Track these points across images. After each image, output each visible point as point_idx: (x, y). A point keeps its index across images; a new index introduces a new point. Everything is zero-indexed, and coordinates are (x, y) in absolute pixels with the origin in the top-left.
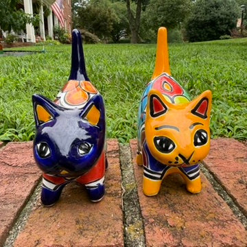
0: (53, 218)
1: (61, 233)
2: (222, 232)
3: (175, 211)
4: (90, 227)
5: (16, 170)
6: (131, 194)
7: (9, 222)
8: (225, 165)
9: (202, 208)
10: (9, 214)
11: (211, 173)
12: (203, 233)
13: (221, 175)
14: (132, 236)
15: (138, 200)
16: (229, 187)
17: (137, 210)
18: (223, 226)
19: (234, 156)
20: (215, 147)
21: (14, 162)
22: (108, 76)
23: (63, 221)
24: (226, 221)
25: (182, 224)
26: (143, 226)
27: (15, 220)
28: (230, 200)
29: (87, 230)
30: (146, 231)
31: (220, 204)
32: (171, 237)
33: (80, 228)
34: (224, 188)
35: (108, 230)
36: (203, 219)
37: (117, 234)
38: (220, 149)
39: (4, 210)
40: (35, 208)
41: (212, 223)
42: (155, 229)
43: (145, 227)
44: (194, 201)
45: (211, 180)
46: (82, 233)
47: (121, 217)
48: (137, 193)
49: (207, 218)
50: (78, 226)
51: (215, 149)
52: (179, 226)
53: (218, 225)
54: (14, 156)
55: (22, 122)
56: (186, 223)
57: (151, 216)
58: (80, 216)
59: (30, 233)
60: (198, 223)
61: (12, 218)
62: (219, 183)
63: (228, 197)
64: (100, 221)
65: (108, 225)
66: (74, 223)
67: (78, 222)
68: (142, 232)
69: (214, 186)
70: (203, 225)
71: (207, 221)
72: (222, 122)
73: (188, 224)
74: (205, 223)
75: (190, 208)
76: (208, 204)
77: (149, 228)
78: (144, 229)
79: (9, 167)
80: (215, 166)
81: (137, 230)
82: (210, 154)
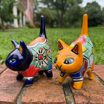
0: (35, 92)
1: (40, 98)
3: (86, 91)
4: (51, 96)
6: (66, 85)
7: (18, 93)
9: (97, 90)
10: (17, 90)
11: (99, 78)
12: (98, 98)
13: (103, 78)
15: (70, 87)
17: (70, 90)
20: (100, 68)
22: (51, 41)
23: (40, 93)
25: (89, 95)
29: (50, 97)
32: (85, 100)
35: (59, 97)
37: (63, 98)
38: (102, 69)
39: (15, 89)
41: (102, 95)
42: (78, 97)
43: (74, 96)
44: (93, 87)
45: (99, 80)
46: (48, 98)
47: (64, 93)
48: (69, 84)
49: (99, 93)
50: (46, 95)
51: (100, 69)
56: (91, 95)
57: (76, 93)
58: (47, 92)
59: (27, 97)
60: (96, 95)
62: (102, 81)
64: (55, 94)
65: (59, 95)
66: (45, 94)
67: (46, 94)
68: (73, 98)
69: (101, 82)
71: (99, 94)
72: (101, 59)
73: (92, 95)
75: (92, 90)
76: (99, 89)
77: (76, 96)
78: (74, 97)
79: (14, 74)
80: (101, 75)
81: (70, 98)
82: (98, 71)
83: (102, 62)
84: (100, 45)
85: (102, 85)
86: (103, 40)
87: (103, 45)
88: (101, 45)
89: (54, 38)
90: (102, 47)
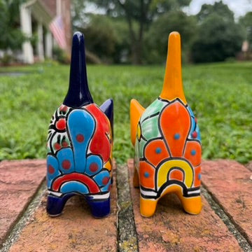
0: (46, 232)
1: (54, 246)
2: (216, 247)
3: (170, 228)
4: (84, 242)
5: (10, 187)
6: (127, 212)
7: (2, 235)
8: (224, 185)
9: (197, 225)
10: (2, 227)
11: (210, 193)
12: (197, 247)
13: (219, 195)
14: (126, 251)
15: (133, 218)
16: (227, 206)
17: (132, 227)
18: (218, 241)
19: (233, 176)
20: (216, 168)
21: (8, 180)
23: (56, 235)
24: (221, 237)
25: (176, 240)
26: (137, 242)
27: (8, 234)
28: (227, 218)
29: (80, 244)
30: (140, 246)
31: (216, 221)
33: (73, 242)
34: (222, 207)
35: (101, 244)
36: (198, 235)
37: (110, 248)
38: (220, 170)
40: (28, 223)
41: (206, 239)
42: (149, 244)
43: (140, 243)
44: (190, 219)
45: (209, 200)
46: (75, 247)
47: (115, 233)
48: (133, 211)
49: (202, 234)
50: (71, 241)
51: (215, 170)
52: (174, 241)
53: (212, 241)
54: (7, 173)
55: (17, 142)
56: (181, 239)
57: (146, 233)
58: (73, 231)
59: (23, 245)
60: (193, 239)
61: (5, 231)
62: (216, 203)
63: (225, 216)
64: (94, 236)
65: (102, 240)
66: (67, 237)
67: (71, 237)
68: (136, 247)
69: (212, 205)
70: (197, 240)
71: (202, 237)
72: (224, 145)
73: (183, 240)
74: (200, 239)
75: (185, 225)
76: (204, 222)
77: (143, 243)
78: (138, 244)
79: (3, 184)
80: (214, 187)
81: (131, 246)
82: (209, 175)
83: (226, 151)
84: (225, 108)
85: (213, 212)
86: (233, 97)
87: (232, 110)
88: (228, 110)
89: (116, 91)
90: (231, 114)
